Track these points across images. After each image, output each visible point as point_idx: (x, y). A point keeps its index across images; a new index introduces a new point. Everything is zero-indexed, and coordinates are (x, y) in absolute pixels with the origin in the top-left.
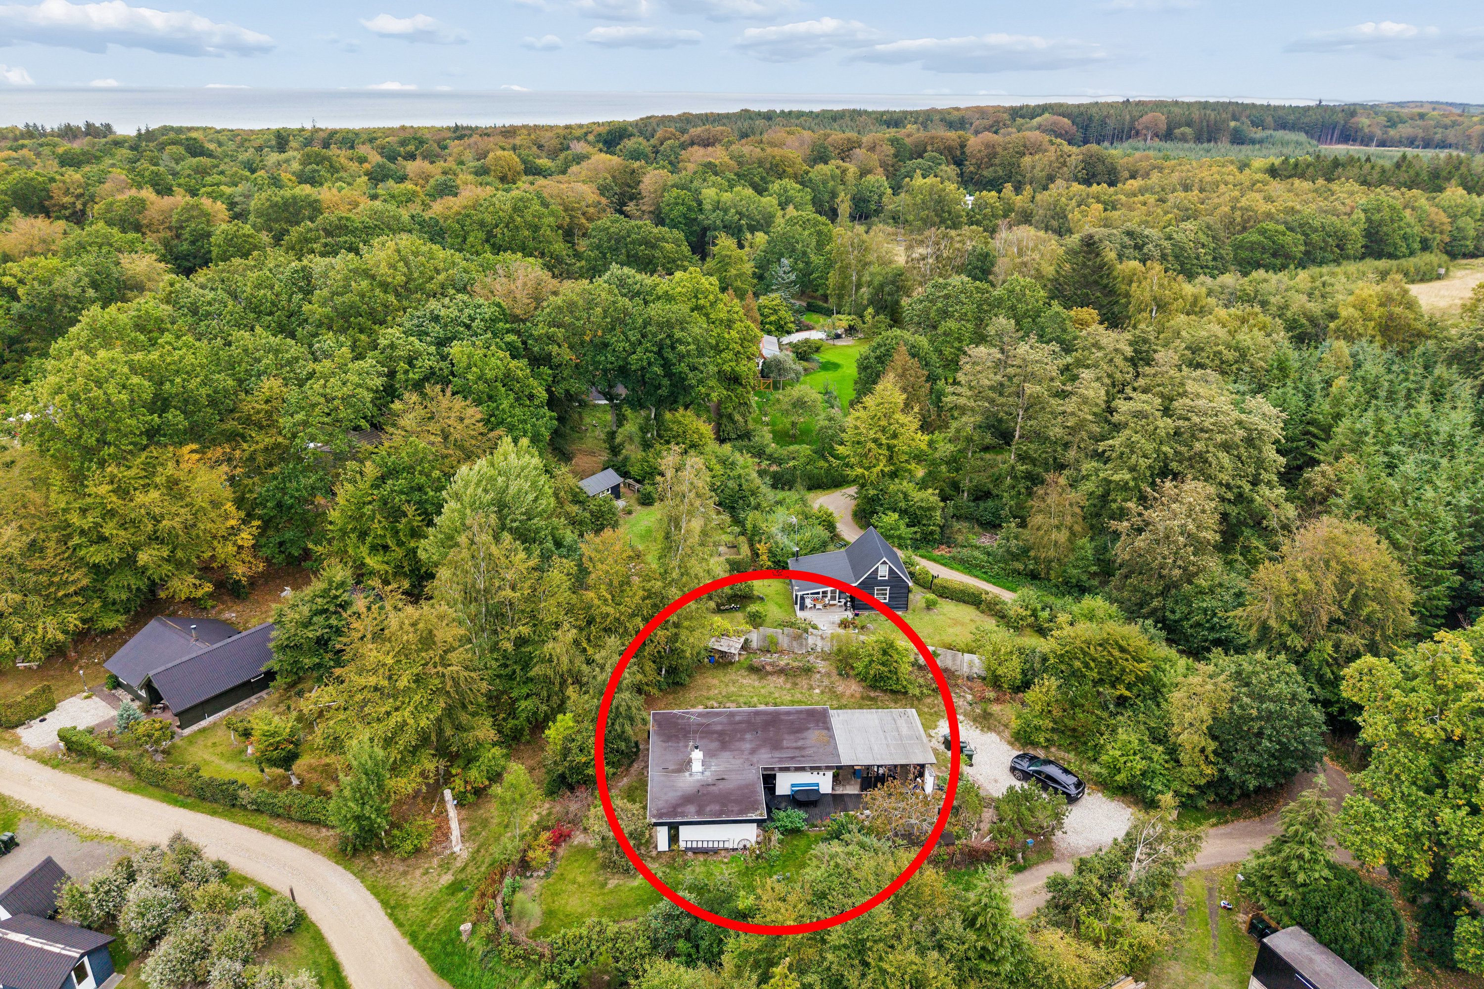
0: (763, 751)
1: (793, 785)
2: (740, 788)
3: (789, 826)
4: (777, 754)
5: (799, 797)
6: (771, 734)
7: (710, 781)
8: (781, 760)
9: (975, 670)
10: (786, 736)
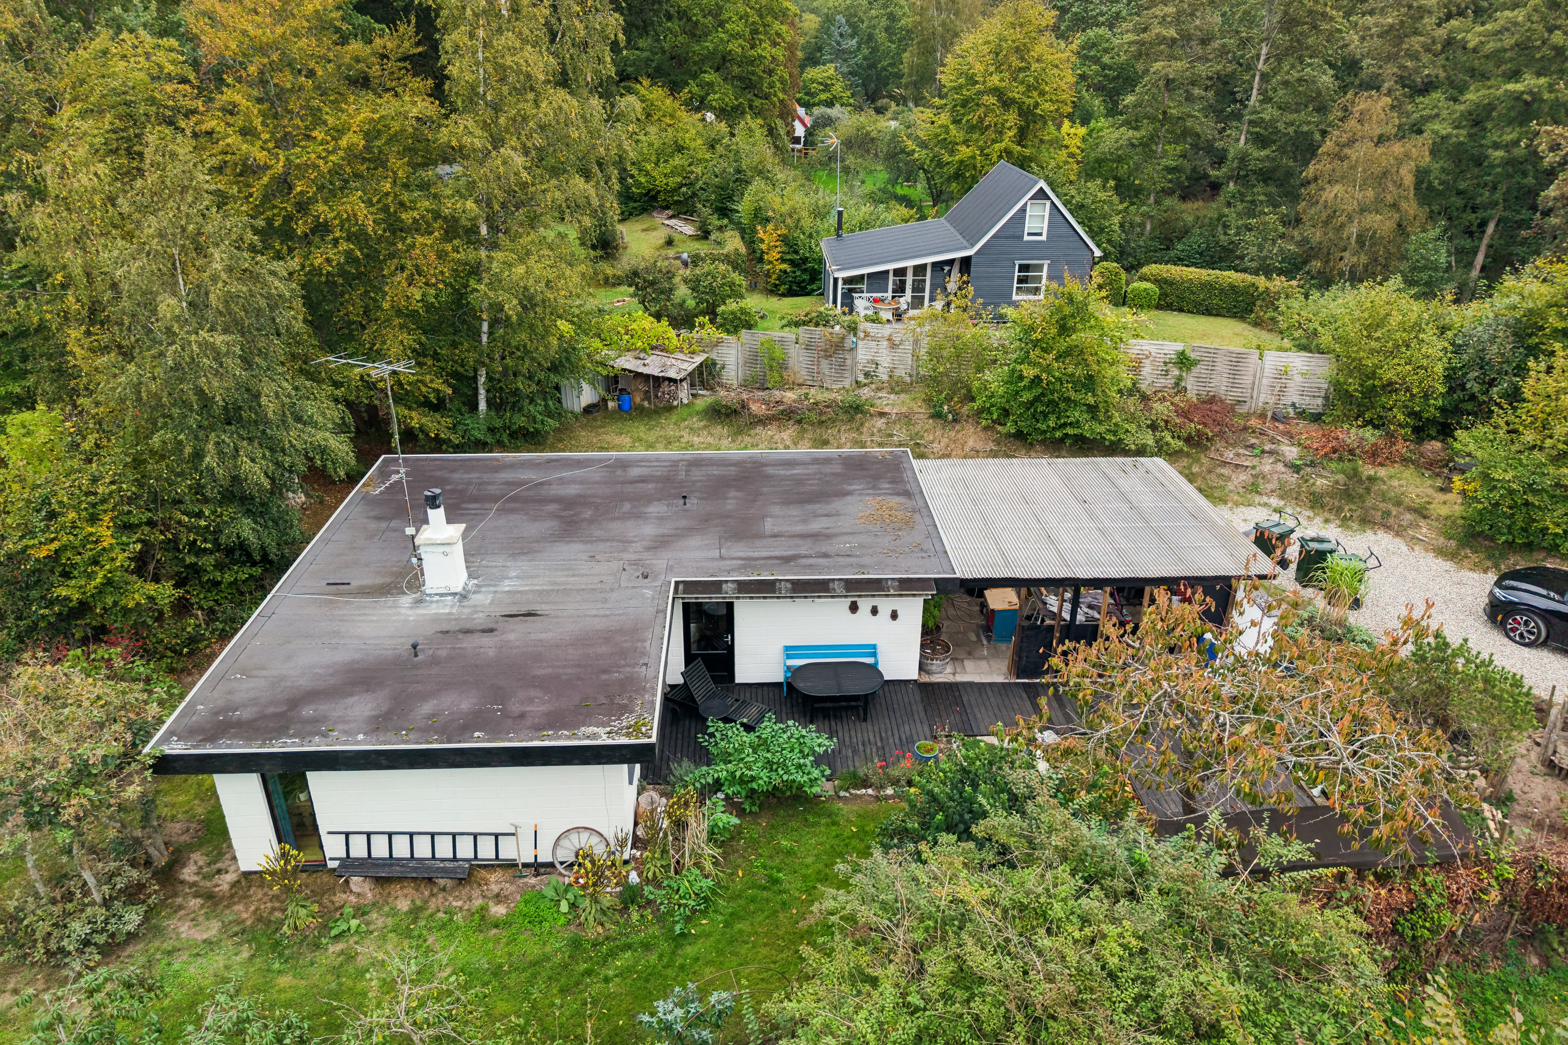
0: (695, 541)
1: (790, 652)
2: (584, 640)
3: (763, 779)
4: (740, 550)
5: (809, 687)
6: (730, 505)
7: (480, 619)
8: (749, 563)
9: (1293, 397)
10: (776, 510)
